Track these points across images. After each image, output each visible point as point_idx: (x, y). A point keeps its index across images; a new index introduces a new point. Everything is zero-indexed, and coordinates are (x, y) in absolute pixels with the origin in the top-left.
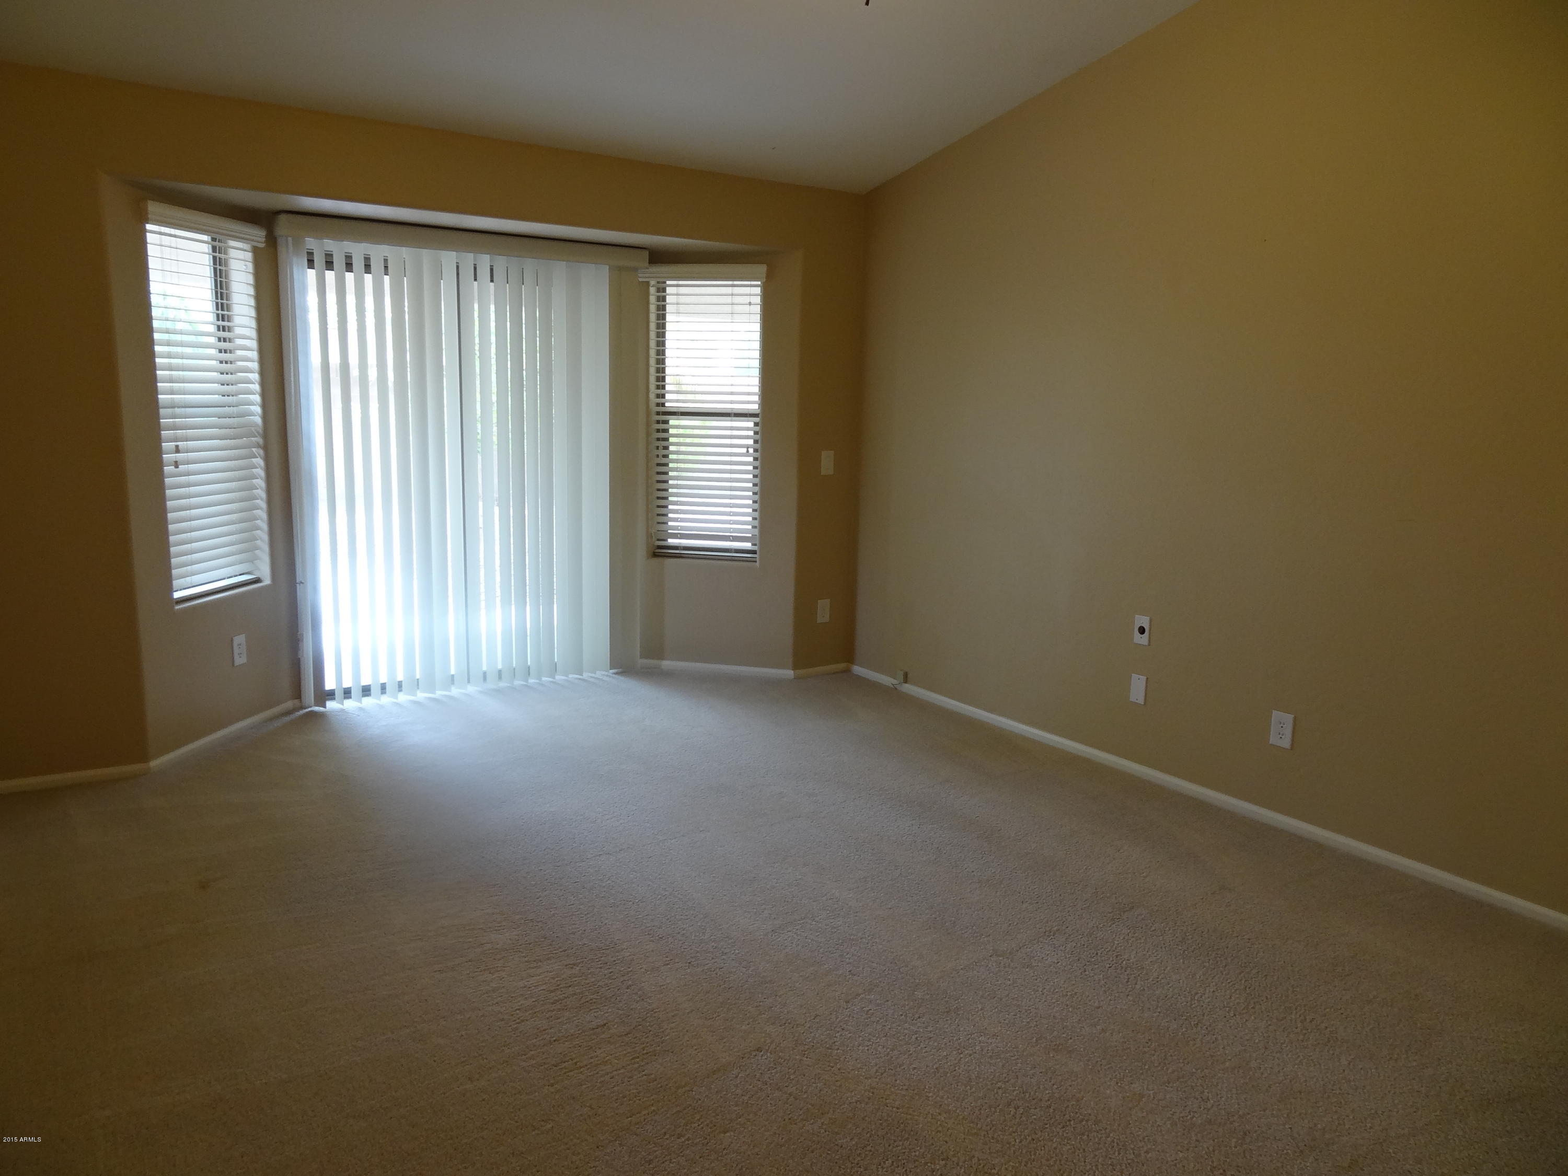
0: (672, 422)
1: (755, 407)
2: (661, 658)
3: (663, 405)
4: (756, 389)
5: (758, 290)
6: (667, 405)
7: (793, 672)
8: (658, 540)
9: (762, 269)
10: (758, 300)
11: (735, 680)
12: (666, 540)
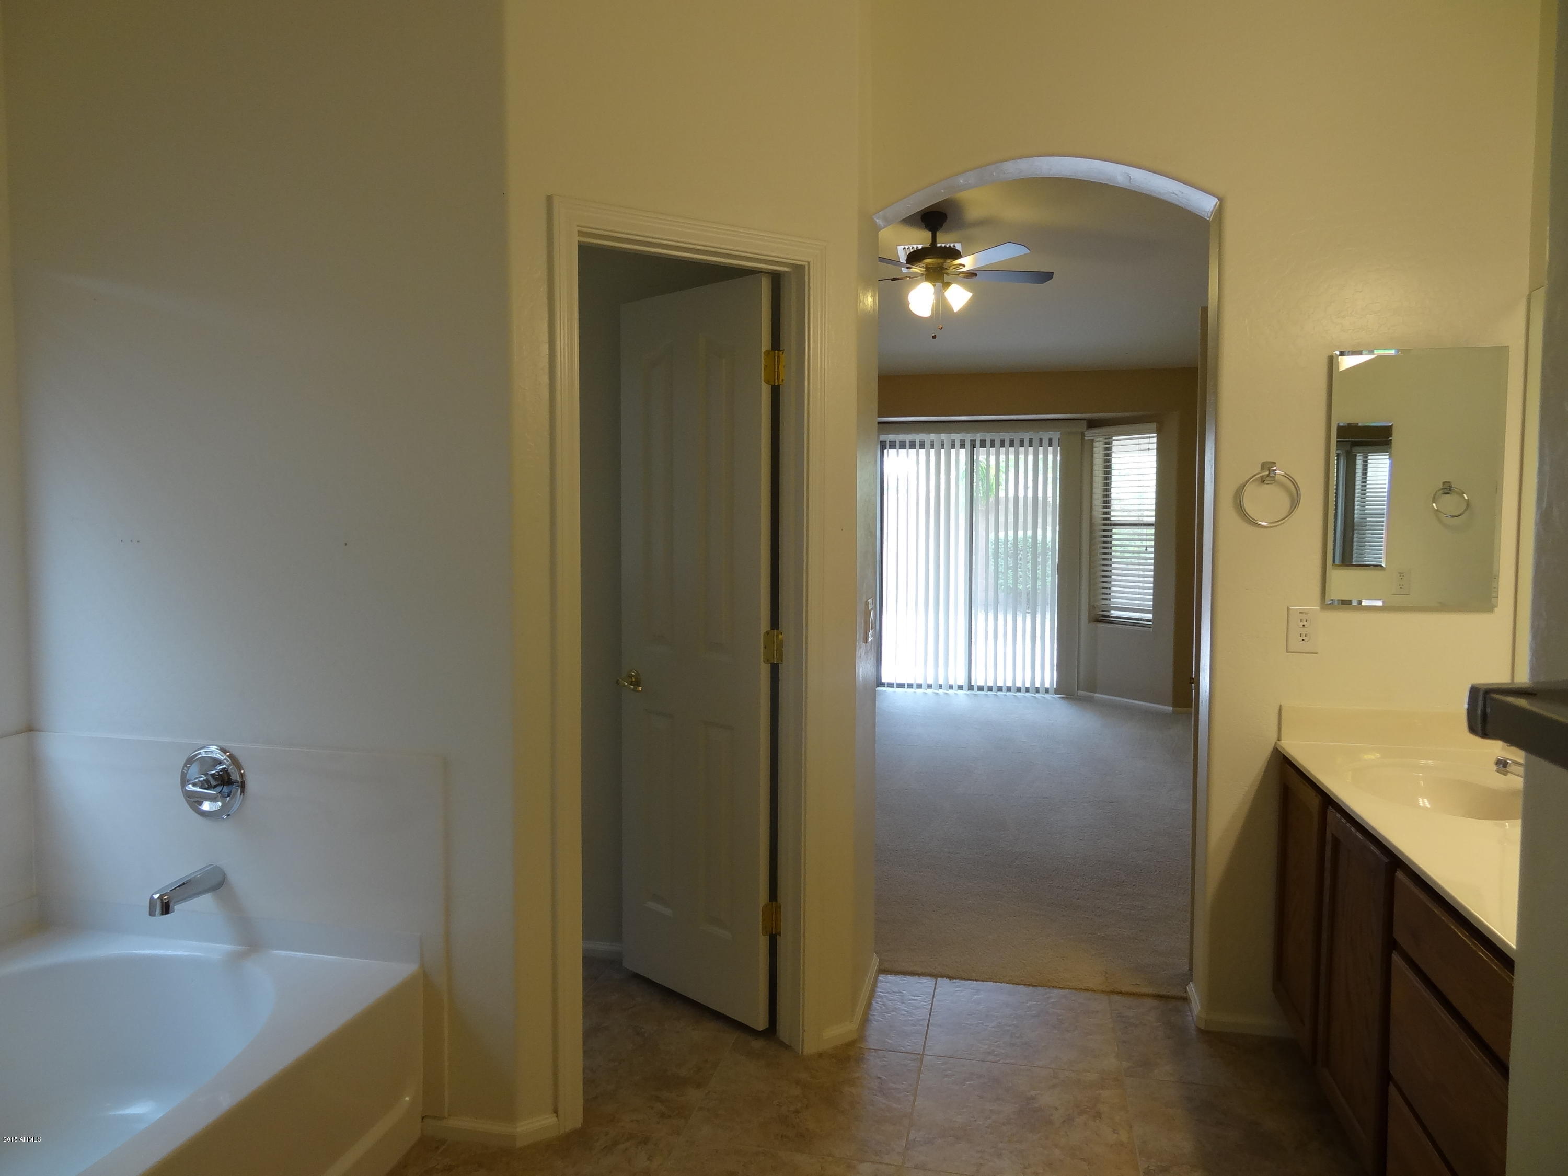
0: (1114, 531)
1: (1152, 519)
2: (1095, 692)
3: (1108, 519)
4: (1154, 507)
5: (1155, 440)
6: (1112, 519)
7: (1172, 708)
8: (1103, 611)
9: (1154, 426)
10: (1155, 446)
11: (1127, 708)
12: (1109, 612)
